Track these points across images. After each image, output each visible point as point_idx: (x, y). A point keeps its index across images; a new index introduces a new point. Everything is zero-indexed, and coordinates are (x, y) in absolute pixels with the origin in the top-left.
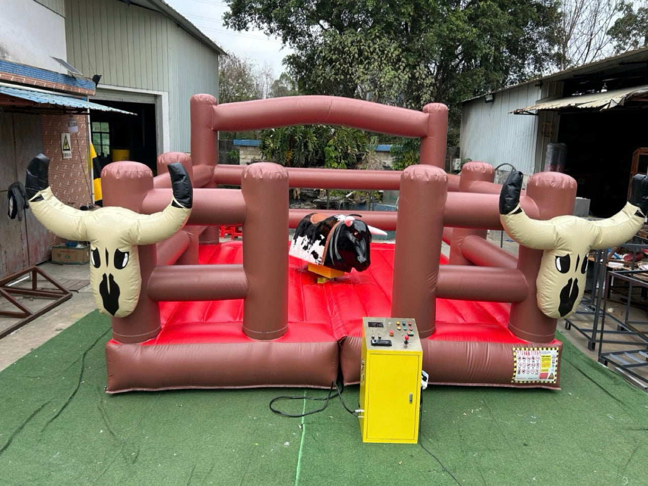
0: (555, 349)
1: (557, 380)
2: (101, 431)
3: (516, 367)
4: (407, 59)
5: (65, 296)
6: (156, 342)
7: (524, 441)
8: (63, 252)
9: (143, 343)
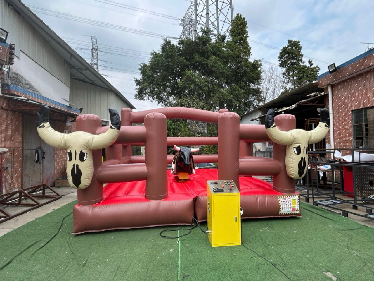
0: (297, 196)
1: (300, 212)
2: (67, 252)
3: (280, 206)
4: (207, 107)
5: (58, 197)
6: (100, 204)
7: (294, 239)
8: (60, 181)
9: (94, 205)
